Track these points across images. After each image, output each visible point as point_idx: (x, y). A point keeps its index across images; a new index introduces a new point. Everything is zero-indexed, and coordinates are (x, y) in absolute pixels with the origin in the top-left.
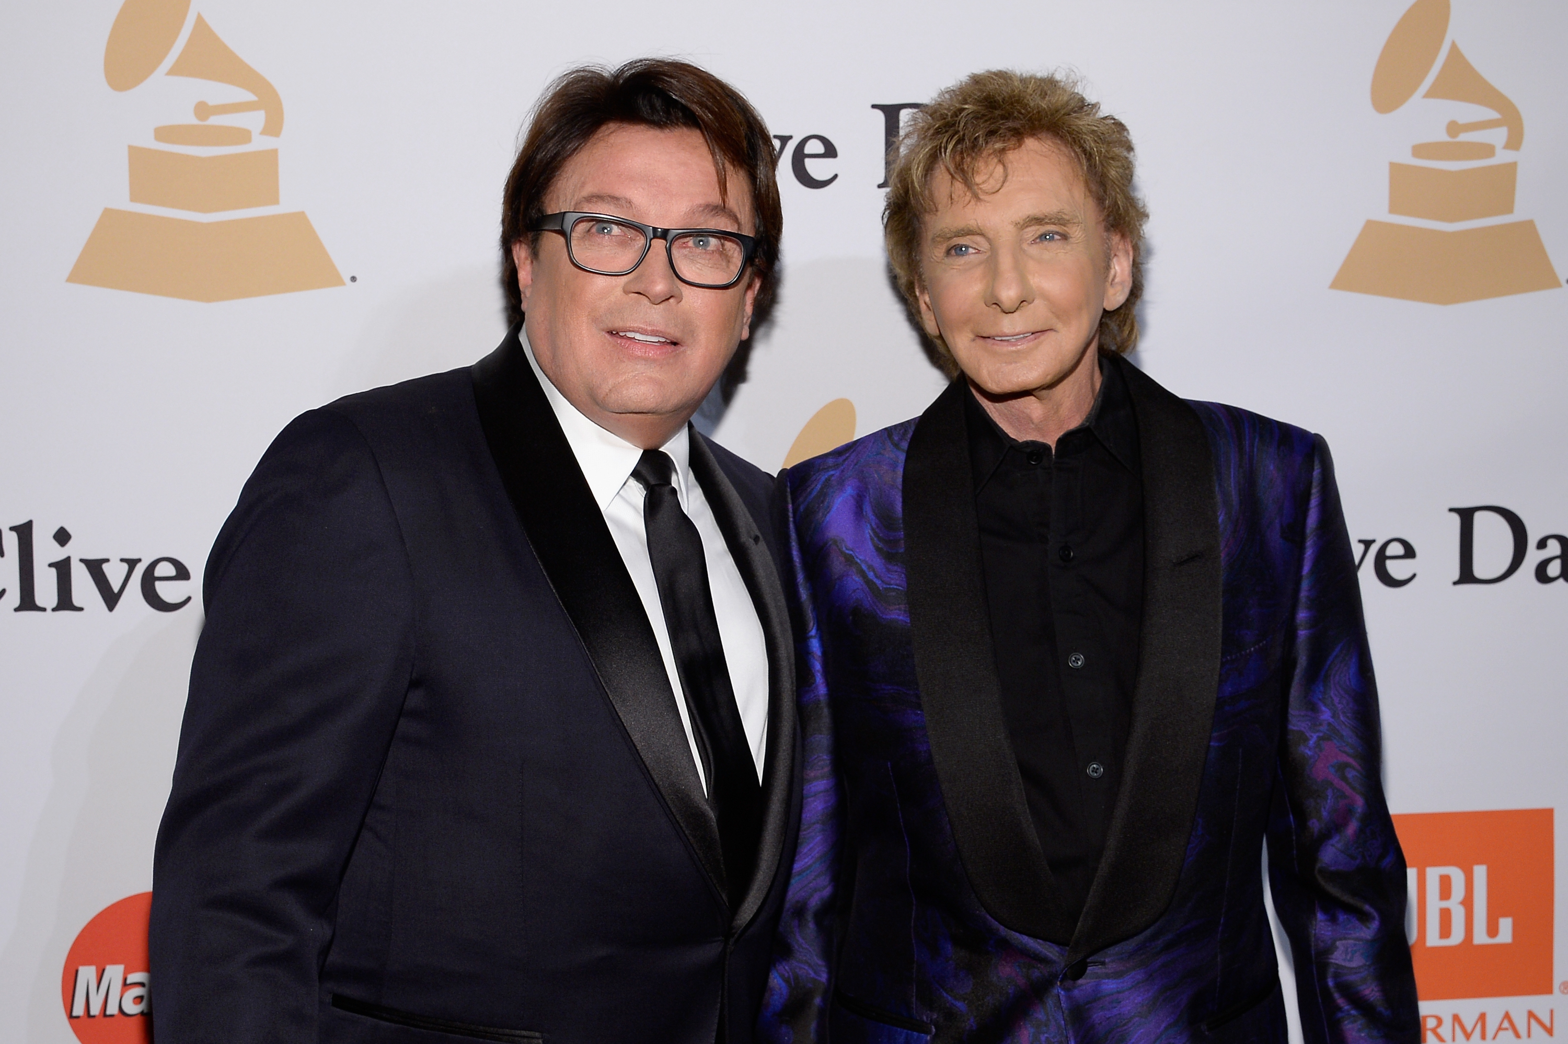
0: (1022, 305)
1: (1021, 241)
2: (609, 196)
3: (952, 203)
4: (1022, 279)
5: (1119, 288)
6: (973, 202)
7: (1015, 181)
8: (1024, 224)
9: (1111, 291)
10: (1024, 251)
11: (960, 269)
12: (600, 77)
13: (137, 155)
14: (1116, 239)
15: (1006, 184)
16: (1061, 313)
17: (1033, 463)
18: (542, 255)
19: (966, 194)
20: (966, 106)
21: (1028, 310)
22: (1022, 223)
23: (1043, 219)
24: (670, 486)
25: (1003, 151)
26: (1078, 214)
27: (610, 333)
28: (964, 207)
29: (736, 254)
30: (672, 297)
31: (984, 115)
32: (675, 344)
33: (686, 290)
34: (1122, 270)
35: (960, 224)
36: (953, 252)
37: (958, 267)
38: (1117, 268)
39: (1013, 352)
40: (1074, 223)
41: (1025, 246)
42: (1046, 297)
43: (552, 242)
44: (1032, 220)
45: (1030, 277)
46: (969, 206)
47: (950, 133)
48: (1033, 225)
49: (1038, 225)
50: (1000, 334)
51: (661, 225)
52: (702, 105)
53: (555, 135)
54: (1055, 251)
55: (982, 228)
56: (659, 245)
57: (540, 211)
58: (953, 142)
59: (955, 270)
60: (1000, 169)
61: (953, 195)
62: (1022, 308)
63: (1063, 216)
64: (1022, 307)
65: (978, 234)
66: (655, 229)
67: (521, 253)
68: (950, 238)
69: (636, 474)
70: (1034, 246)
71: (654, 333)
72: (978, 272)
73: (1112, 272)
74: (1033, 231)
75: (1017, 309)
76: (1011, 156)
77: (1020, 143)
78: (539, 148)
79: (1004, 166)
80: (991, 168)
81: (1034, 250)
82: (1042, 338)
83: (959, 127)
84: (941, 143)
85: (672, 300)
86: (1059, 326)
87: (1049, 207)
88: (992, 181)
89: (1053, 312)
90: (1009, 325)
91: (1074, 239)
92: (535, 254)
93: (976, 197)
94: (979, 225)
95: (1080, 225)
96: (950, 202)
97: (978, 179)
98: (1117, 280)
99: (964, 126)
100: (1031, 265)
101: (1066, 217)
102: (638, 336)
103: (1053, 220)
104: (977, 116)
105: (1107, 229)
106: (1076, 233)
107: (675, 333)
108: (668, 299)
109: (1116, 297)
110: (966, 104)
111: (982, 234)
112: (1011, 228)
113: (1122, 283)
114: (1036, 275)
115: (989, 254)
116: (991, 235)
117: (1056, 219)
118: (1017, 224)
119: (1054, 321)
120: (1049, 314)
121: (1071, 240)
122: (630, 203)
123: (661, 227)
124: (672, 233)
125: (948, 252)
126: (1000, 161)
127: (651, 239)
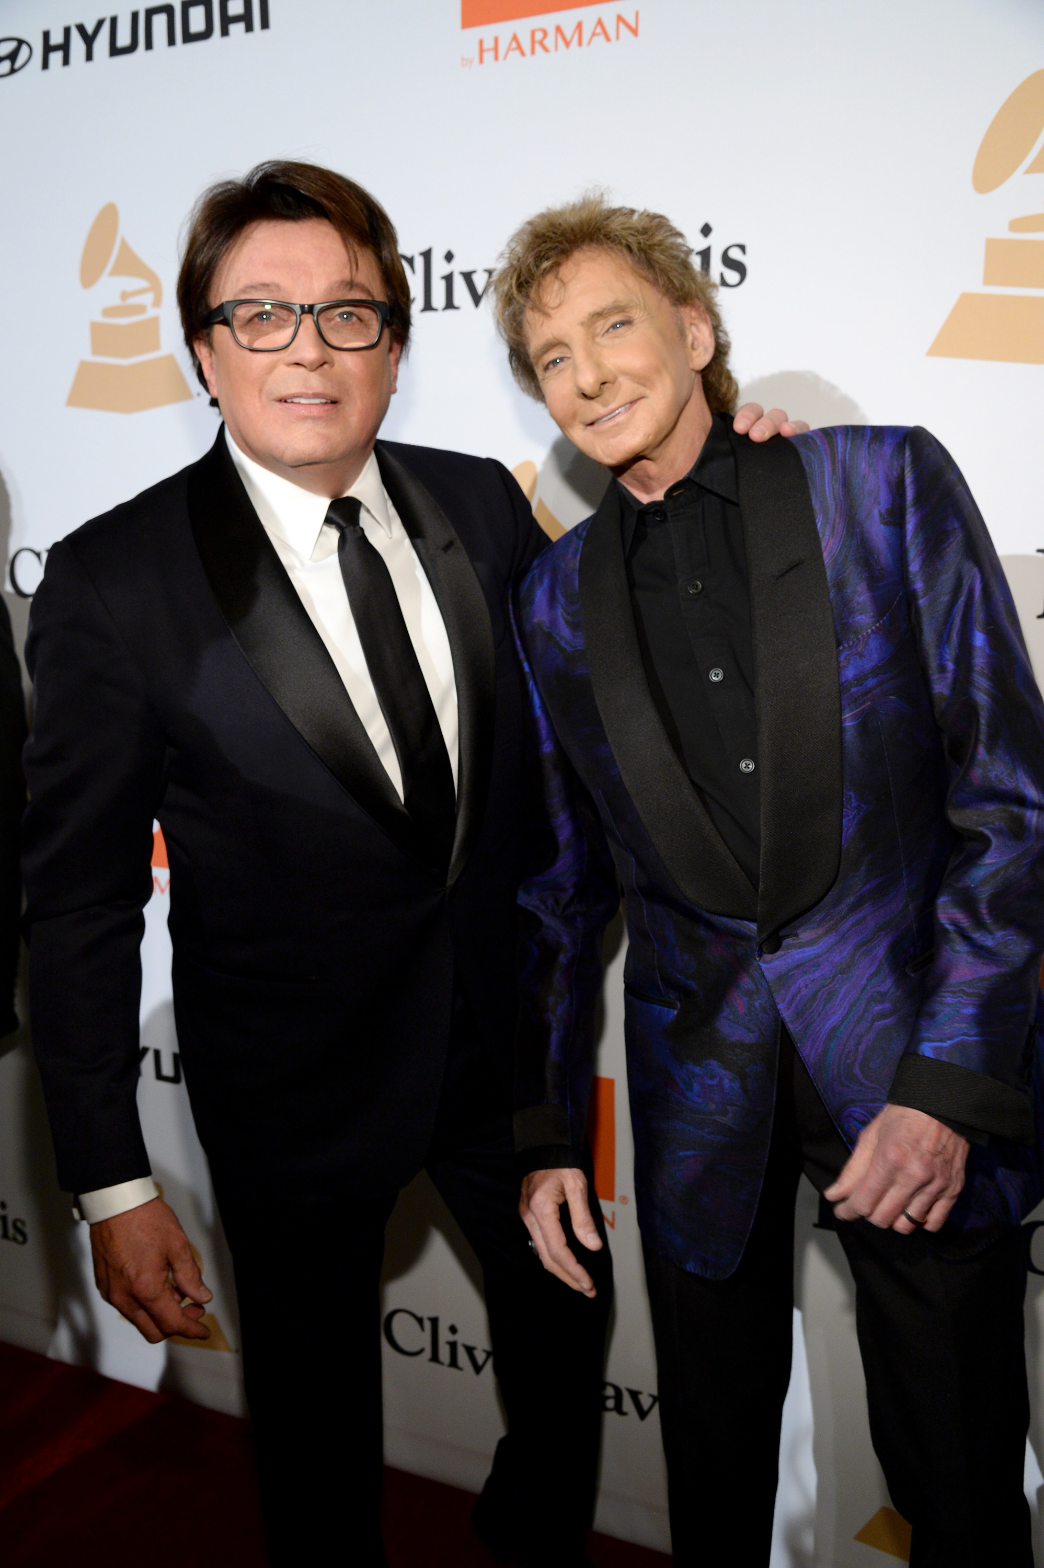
0: (604, 387)
1: (592, 337)
3: (533, 327)
4: (598, 366)
5: (700, 350)
6: (547, 321)
7: (574, 288)
9: (695, 354)
10: (598, 343)
12: (235, 184)
15: (567, 295)
16: (646, 381)
17: (658, 519)
18: (216, 345)
19: (542, 317)
23: (604, 313)
24: (358, 527)
25: (556, 270)
26: (634, 297)
27: (280, 401)
28: (542, 327)
29: (373, 321)
30: (324, 363)
32: (334, 402)
33: (336, 355)
34: (702, 334)
35: (545, 341)
36: (551, 366)
37: (554, 376)
38: (695, 332)
39: (614, 426)
40: (633, 307)
41: (598, 339)
42: (626, 373)
43: (220, 332)
44: (595, 317)
46: (545, 325)
48: (598, 321)
49: (604, 318)
50: (600, 417)
51: (307, 302)
52: (326, 197)
53: (208, 240)
54: (626, 336)
55: (560, 339)
56: (308, 320)
57: (208, 306)
59: (553, 379)
60: (558, 285)
62: (606, 390)
63: (621, 304)
66: (302, 307)
67: (202, 351)
68: (543, 358)
69: (328, 521)
70: (606, 336)
71: (315, 396)
73: (690, 339)
74: (600, 326)
75: (602, 391)
76: (563, 270)
77: (568, 259)
78: (197, 252)
79: (561, 281)
80: (550, 287)
81: (606, 340)
82: (638, 407)
85: (326, 366)
86: (647, 392)
87: (604, 300)
88: (554, 297)
89: (638, 383)
90: (602, 407)
91: (639, 321)
92: (210, 345)
95: (639, 307)
97: (544, 300)
98: (698, 343)
100: (606, 353)
101: (625, 305)
102: (303, 401)
103: (614, 312)
106: (637, 315)
107: (334, 394)
108: (322, 365)
111: (563, 343)
113: (704, 346)
114: (611, 358)
115: (571, 356)
117: (618, 308)
118: (582, 324)
119: (642, 390)
120: (636, 386)
121: (635, 322)
122: (278, 287)
123: (307, 303)
124: (317, 308)
125: (546, 368)
126: (556, 277)
127: (300, 316)
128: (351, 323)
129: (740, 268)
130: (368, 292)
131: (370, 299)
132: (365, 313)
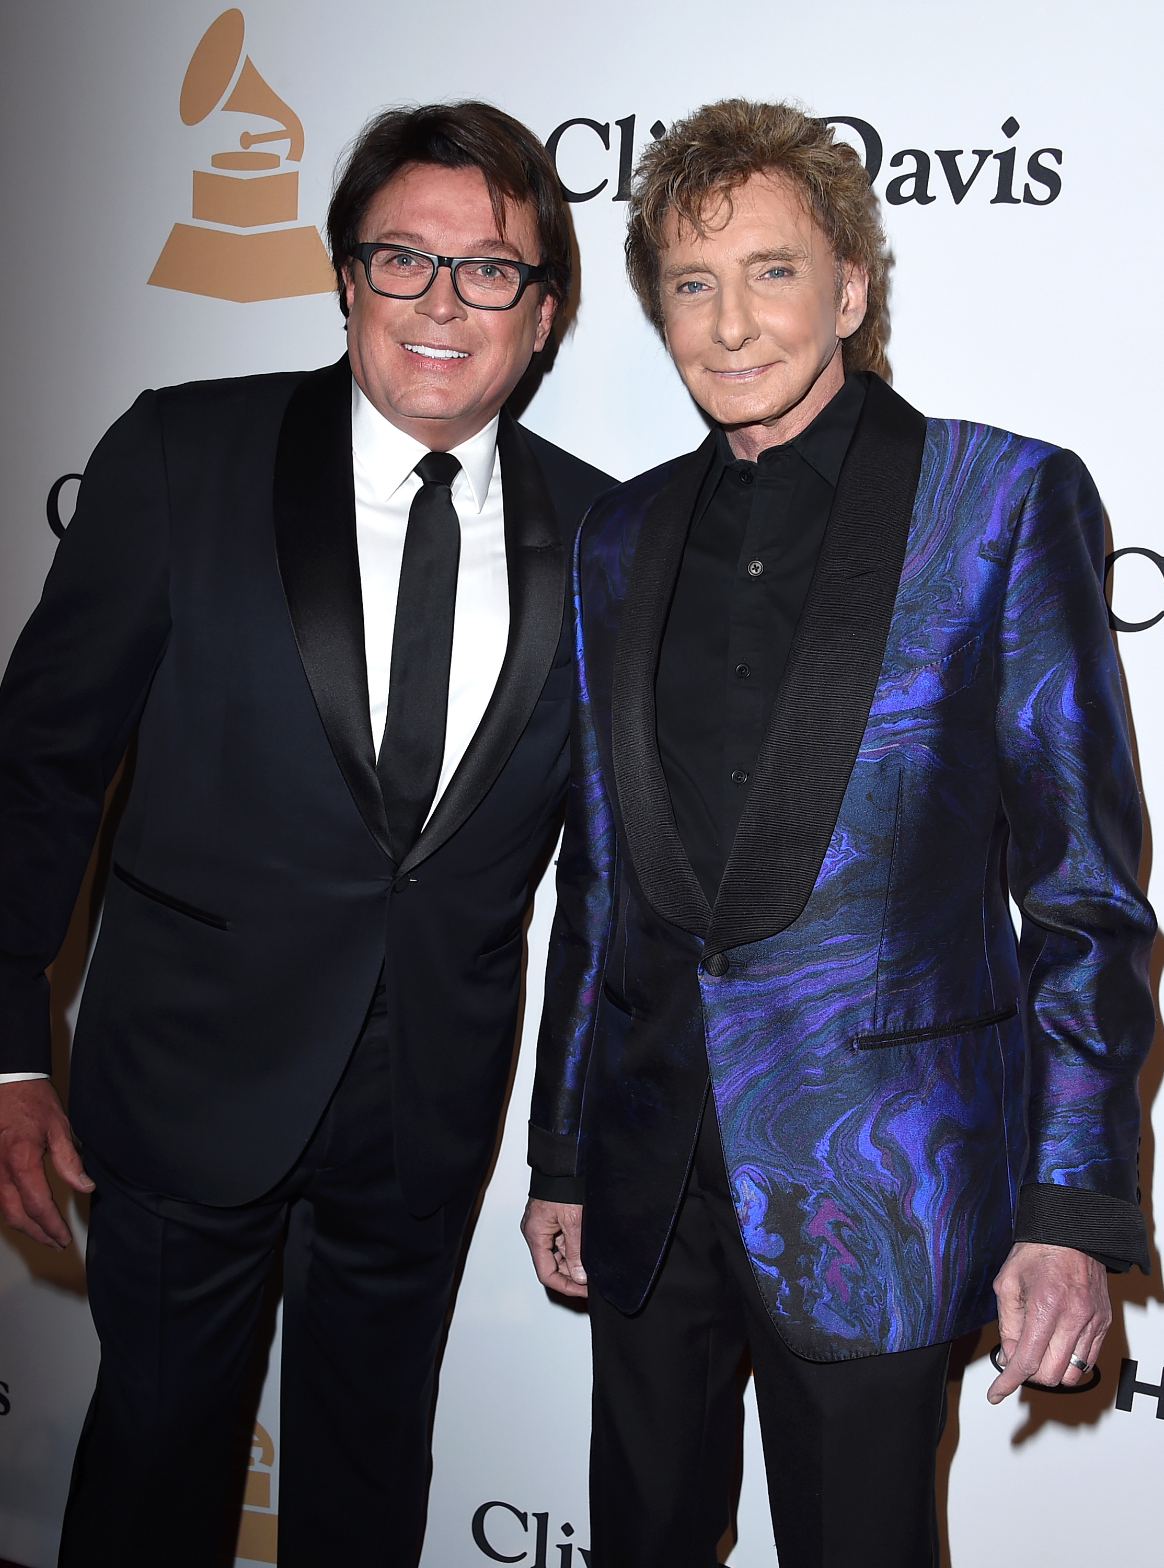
0: (746, 342)
1: (745, 278)
2: (404, 233)
3: (680, 240)
4: (747, 318)
5: (851, 315)
6: (699, 240)
7: (741, 216)
8: (748, 261)
9: (843, 319)
10: (750, 287)
11: (689, 306)
13: (199, 177)
14: (848, 267)
15: (731, 221)
16: (789, 346)
19: (693, 232)
20: (693, 143)
21: (754, 346)
22: (746, 260)
23: (767, 256)
24: (446, 486)
25: (728, 188)
26: (804, 248)
27: (403, 346)
28: (691, 244)
29: (515, 280)
31: (708, 153)
33: (470, 311)
34: (857, 297)
35: (688, 261)
36: (686, 288)
37: (688, 304)
38: (851, 293)
39: (741, 384)
40: (800, 258)
41: (751, 282)
42: (772, 332)
44: (756, 257)
45: (755, 314)
46: (696, 243)
47: (677, 170)
48: (757, 262)
49: (763, 261)
50: (728, 370)
54: (781, 286)
55: (708, 266)
56: (445, 271)
58: (679, 180)
59: (685, 307)
60: (725, 205)
61: (681, 231)
62: (747, 345)
63: (788, 252)
64: (748, 343)
65: (705, 271)
66: (441, 259)
68: (680, 275)
70: (761, 282)
72: (707, 308)
73: (844, 301)
74: (757, 268)
75: (742, 346)
76: (736, 192)
77: (745, 179)
79: (730, 202)
80: (716, 205)
81: (759, 286)
82: (770, 370)
83: (684, 164)
84: (668, 180)
85: (458, 320)
86: (787, 357)
87: (774, 243)
88: (717, 219)
89: (780, 346)
90: (735, 361)
91: (800, 274)
93: (702, 235)
94: (706, 262)
95: (806, 259)
96: (678, 239)
97: (704, 216)
98: (851, 306)
99: (689, 164)
100: (757, 301)
101: (791, 253)
103: (777, 257)
104: (703, 154)
105: (838, 259)
106: (802, 268)
108: (454, 318)
109: (851, 324)
110: (694, 140)
111: (710, 272)
112: (736, 265)
113: (855, 310)
114: (761, 312)
115: (716, 290)
116: (717, 272)
117: (781, 256)
118: (741, 261)
119: (782, 354)
120: (776, 348)
121: (797, 275)
122: (421, 238)
123: (447, 256)
124: (456, 262)
125: (679, 289)
126: (727, 197)
127: (437, 268)
128: (492, 279)
129: (1053, 181)
130: (517, 253)
131: (517, 260)
132: (510, 271)
